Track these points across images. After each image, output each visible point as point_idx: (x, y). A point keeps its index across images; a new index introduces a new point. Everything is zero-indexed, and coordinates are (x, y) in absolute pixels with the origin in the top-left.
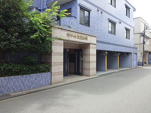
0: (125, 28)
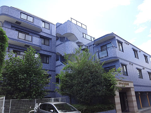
0: (148, 72)
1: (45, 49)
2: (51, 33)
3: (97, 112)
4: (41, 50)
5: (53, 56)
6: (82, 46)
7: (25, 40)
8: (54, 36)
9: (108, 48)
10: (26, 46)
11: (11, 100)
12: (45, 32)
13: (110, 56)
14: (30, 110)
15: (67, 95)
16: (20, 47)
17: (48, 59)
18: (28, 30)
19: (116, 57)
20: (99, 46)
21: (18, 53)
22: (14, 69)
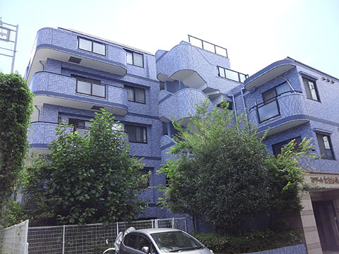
1: (136, 112)
2: (148, 76)
3: (256, 251)
4: (128, 114)
5: (155, 125)
6: (218, 96)
7: (91, 95)
8: (155, 81)
9: (280, 95)
10: (94, 107)
11: (64, 226)
12: (135, 73)
13: (284, 115)
14: (107, 246)
15: (185, 212)
16: (84, 111)
17: (144, 132)
18: (97, 73)
19: (301, 116)
20: (257, 92)
21: (81, 124)
22: (68, 160)
